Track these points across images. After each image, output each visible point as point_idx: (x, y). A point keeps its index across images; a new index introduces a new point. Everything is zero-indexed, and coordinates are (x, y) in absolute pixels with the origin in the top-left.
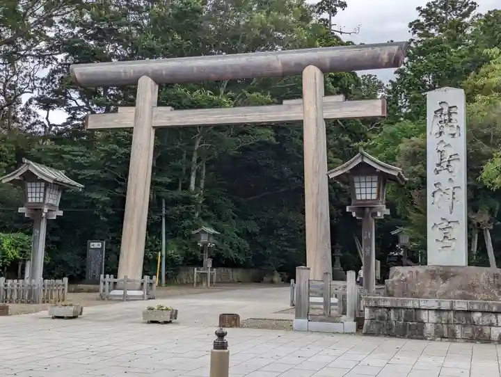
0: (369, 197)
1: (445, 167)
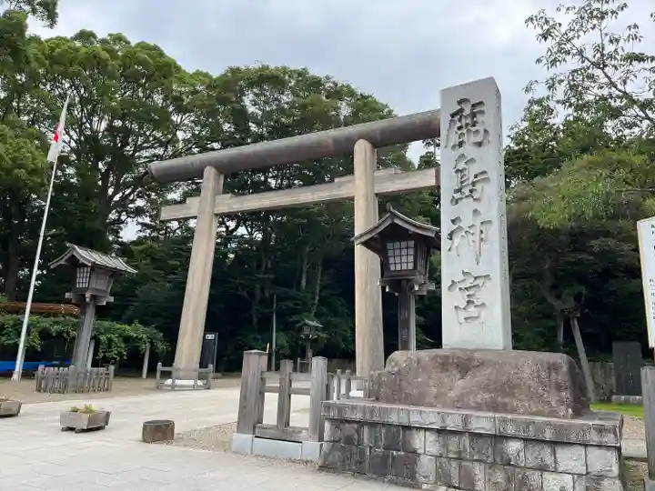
0: (404, 267)
1: (467, 193)
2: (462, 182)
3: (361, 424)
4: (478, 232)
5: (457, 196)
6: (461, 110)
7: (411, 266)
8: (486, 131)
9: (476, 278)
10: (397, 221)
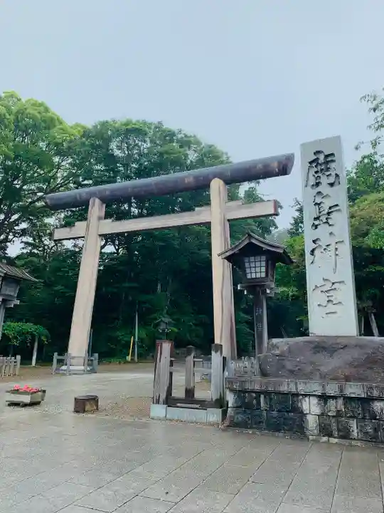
0: (258, 275)
1: (325, 221)
2: (320, 213)
3: (259, 393)
4: (334, 249)
5: (317, 223)
6: (318, 159)
7: (263, 275)
8: (337, 175)
9: (333, 283)
10: (254, 241)
